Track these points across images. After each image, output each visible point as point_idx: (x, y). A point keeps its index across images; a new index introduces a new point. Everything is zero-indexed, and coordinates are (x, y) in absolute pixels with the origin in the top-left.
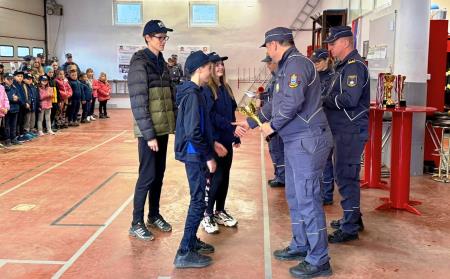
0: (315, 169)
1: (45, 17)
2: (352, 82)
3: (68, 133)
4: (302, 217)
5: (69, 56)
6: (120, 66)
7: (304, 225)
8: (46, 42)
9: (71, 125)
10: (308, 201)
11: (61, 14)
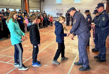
0: (84, 43)
1: (40, 2)
2: (104, 19)
3: (42, 29)
4: (81, 55)
5: (45, 12)
6: (57, 14)
7: (82, 57)
8: (40, 8)
9: (43, 28)
10: (83, 51)
11: (44, 2)
